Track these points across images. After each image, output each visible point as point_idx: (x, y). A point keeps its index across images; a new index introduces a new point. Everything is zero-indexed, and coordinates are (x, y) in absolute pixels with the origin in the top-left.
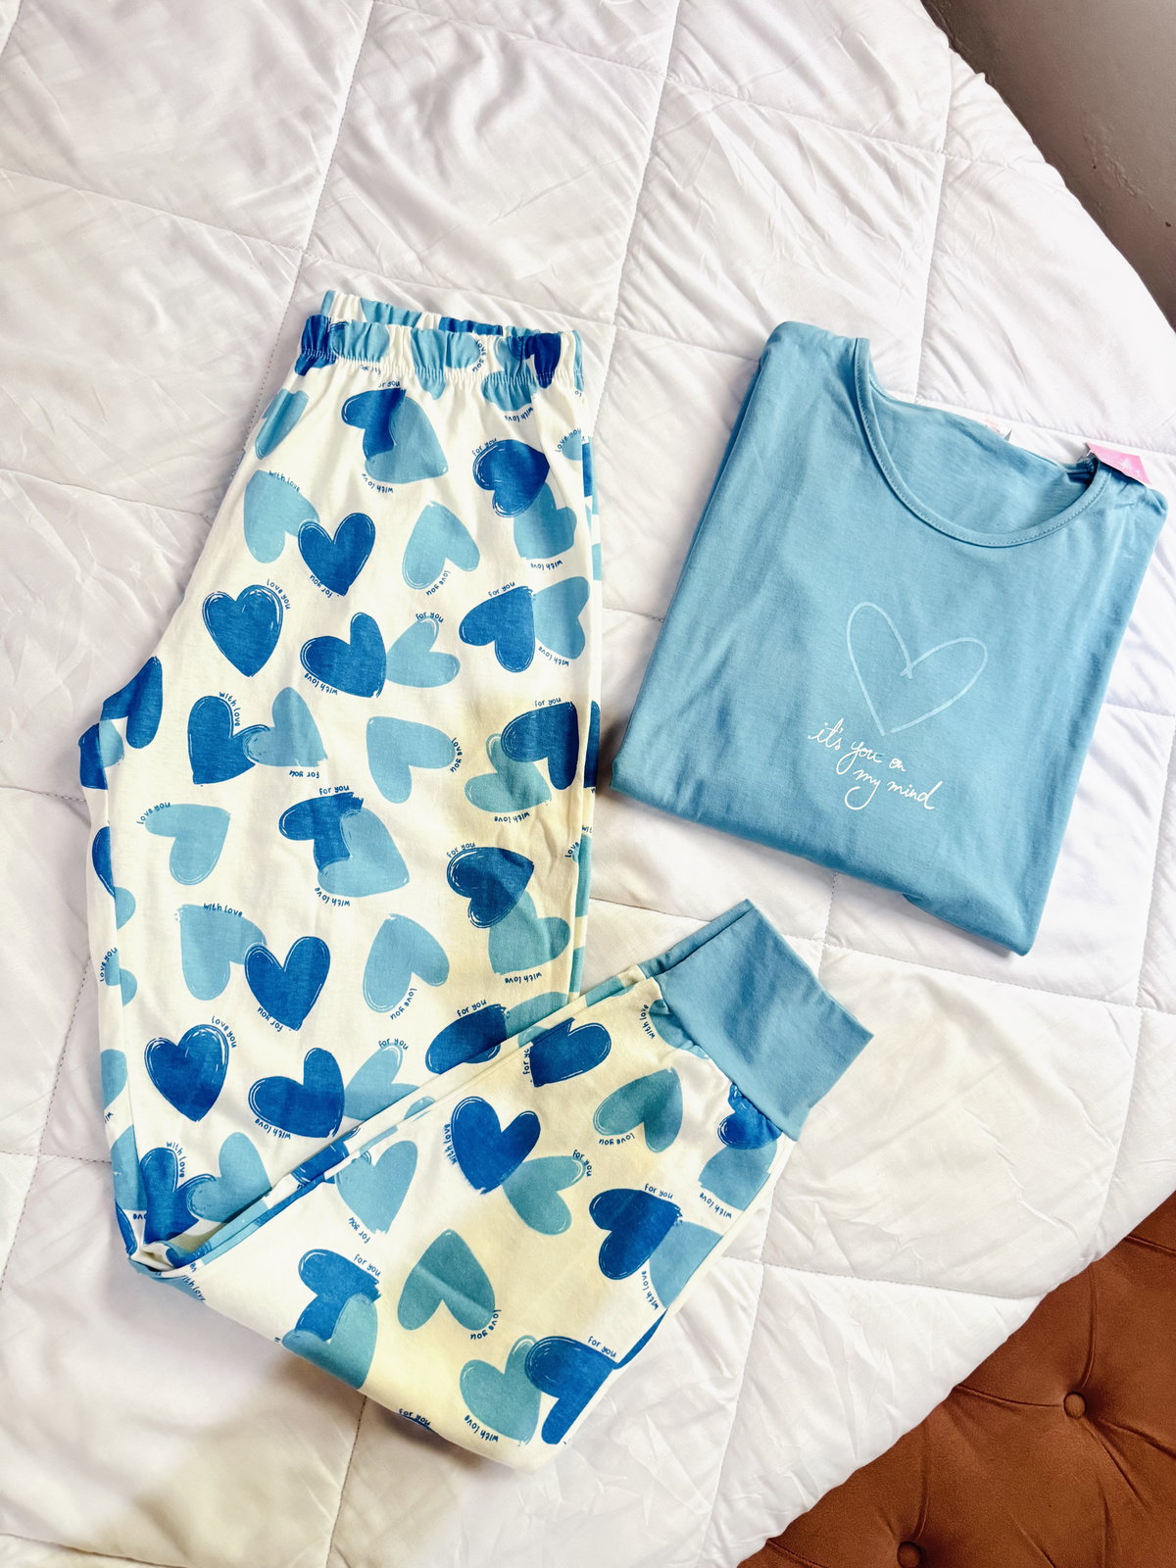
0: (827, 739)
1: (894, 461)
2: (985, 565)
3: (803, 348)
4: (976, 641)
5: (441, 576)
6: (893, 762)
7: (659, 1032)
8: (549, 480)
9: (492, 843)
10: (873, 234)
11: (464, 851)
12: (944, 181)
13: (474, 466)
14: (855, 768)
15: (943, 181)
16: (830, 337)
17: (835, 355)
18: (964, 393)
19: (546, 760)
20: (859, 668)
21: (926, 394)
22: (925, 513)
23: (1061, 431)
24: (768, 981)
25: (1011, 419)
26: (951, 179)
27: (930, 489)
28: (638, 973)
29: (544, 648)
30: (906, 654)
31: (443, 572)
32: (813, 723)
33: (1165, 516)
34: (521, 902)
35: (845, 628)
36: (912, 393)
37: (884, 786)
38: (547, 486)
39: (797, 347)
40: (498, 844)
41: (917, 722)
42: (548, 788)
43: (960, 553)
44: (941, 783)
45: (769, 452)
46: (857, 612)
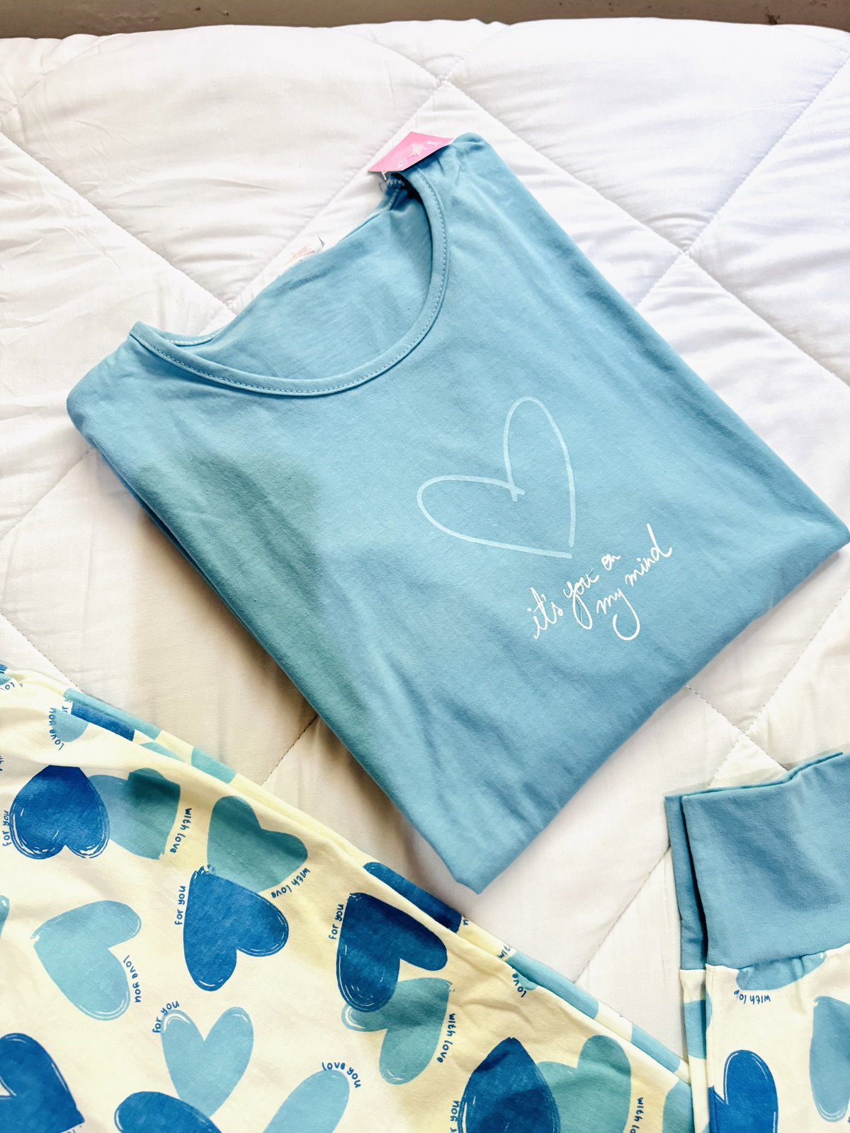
0: (547, 619)
1: (286, 377)
2: (444, 349)
3: (108, 397)
4: (517, 404)
5: (127, 970)
6: (605, 564)
7: (767, 988)
8: (88, 775)
9: (466, 1077)
10: (28, 248)
11: (459, 1121)
12: (19, 144)
13: (22, 851)
14: (592, 607)
15: (18, 146)
16: (112, 362)
17: (134, 367)
18: (251, 257)
19: (403, 963)
20: (485, 539)
21: (230, 295)
22: (358, 376)
23: (343, 187)
24: (771, 836)
25: (303, 227)
26: (21, 137)
27: (334, 356)
28: (693, 977)
29: (274, 889)
30: (497, 482)
31: (124, 965)
32: (523, 624)
33: (487, 144)
34: (549, 1079)
35: (436, 529)
36: (221, 308)
37: (626, 589)
38: (93, 777)
39: (102, 403)
40: (468, 1071)
41: (573, 513)
42: (437, 980)
43: (417, 366)
44: (648, 525)
45: (201, 499)
46: (424, 504)
